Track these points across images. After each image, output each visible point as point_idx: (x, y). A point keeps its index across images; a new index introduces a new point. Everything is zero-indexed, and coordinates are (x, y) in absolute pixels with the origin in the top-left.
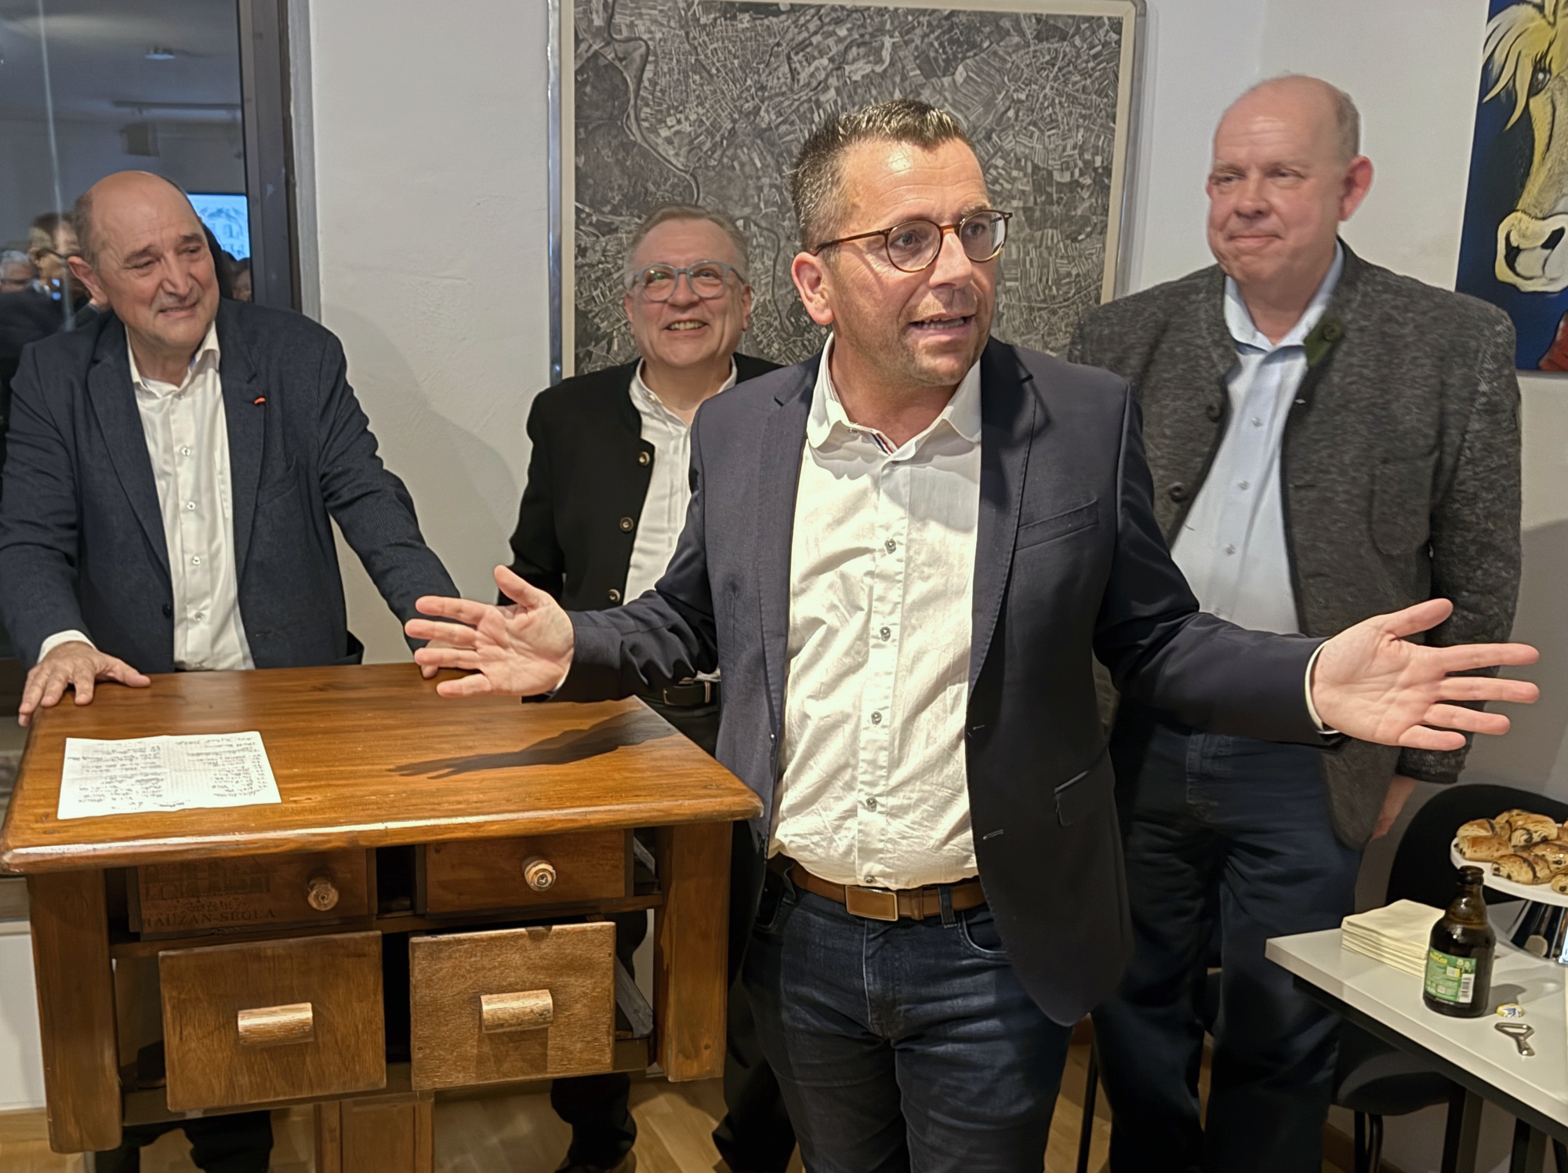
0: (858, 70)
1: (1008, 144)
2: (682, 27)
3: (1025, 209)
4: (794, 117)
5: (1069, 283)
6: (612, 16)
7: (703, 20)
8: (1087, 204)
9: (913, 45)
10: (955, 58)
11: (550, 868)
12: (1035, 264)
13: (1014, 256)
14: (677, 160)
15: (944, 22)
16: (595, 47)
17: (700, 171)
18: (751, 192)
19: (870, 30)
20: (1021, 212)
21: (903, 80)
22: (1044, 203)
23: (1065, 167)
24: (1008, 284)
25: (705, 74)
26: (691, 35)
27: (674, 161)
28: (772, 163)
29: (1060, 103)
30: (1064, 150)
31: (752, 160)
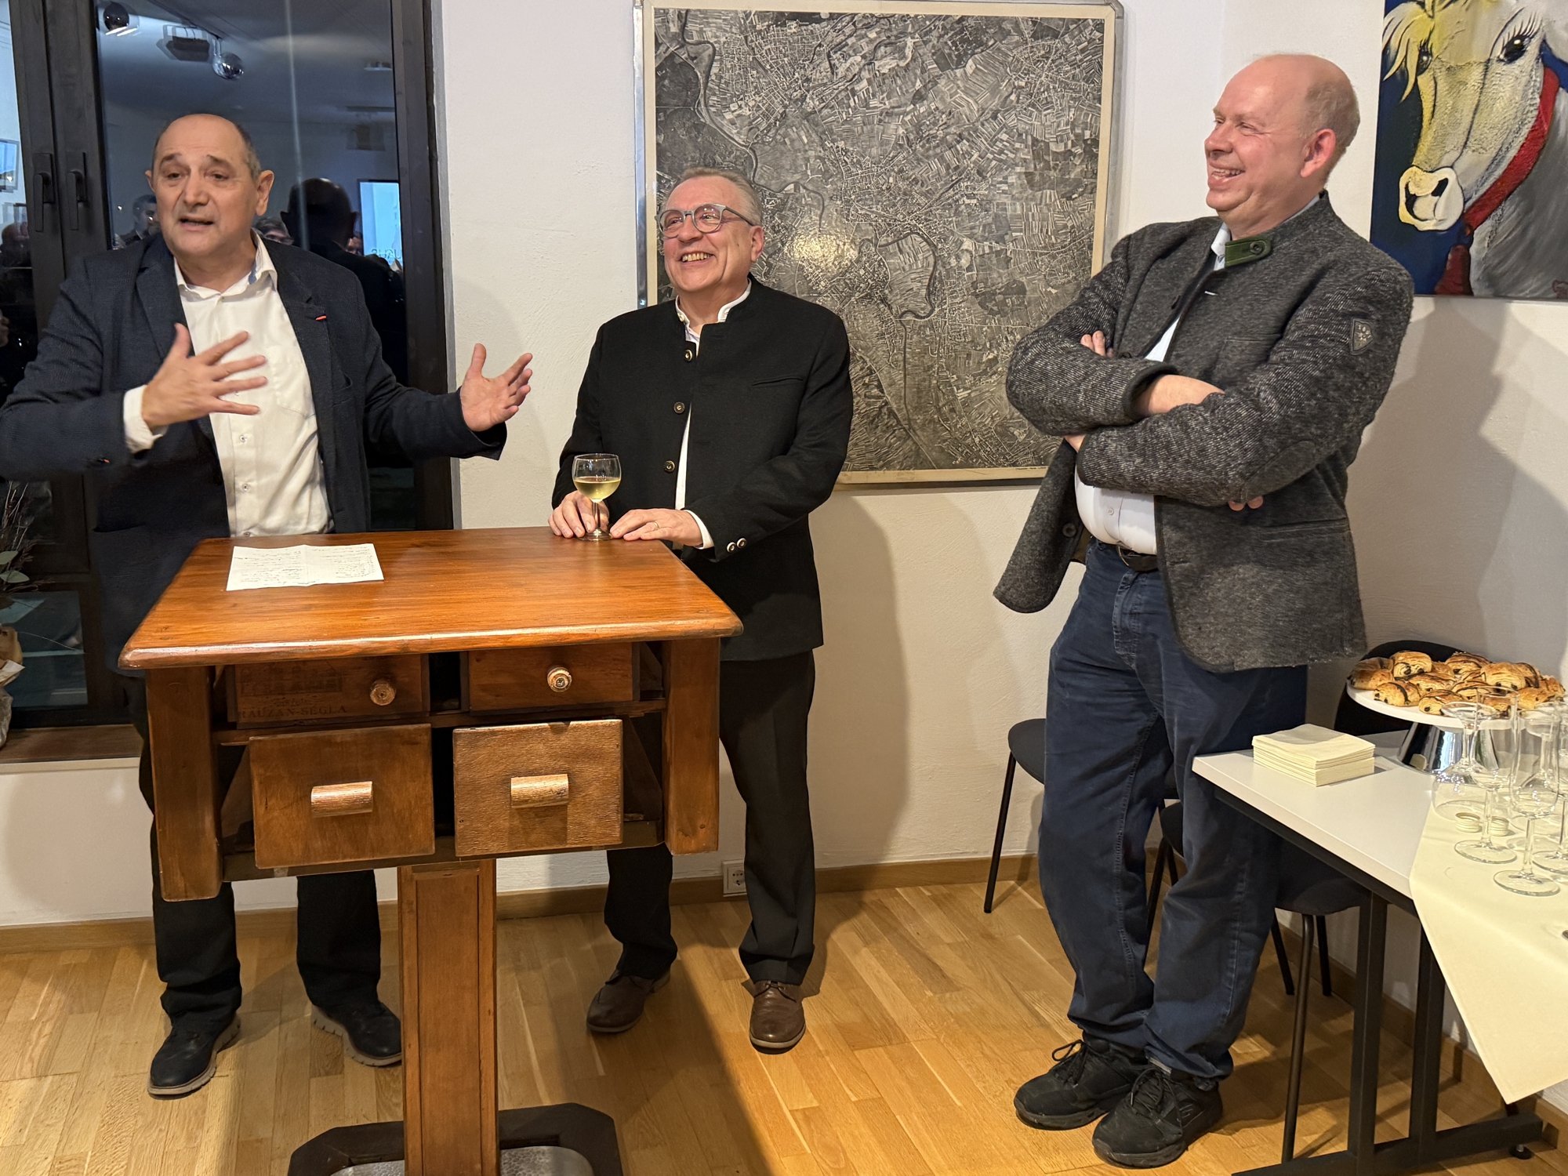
0: (885, 65)
1: (1012, 121)
2: (742, 33)
3: (1027, 174)
4: (833, 103)
5: (1066, 233)
6: (685, 25)
7: (759, 27)
8: (1078, 170)
9: (931, 44)
10: (966, 54)
11: (567, 673)
12: (1037, 218)
13: (1019, 212)
14: (739, 137)
15: (956, 26)
16: (672, 49)
17: (757, 146)
18: (800, 162)
19: (895, 33)
20: (1024, 176)
21: (922, 73)
22: (1043, 169)
23: (1060, 139)
24: (1014, 234)
25: (761, 70)
26: (749, 39)
27: (737, 139)
28: (817, 139)
29: (1054, 88)
30: (1058, 126)
31: (800, 137)
